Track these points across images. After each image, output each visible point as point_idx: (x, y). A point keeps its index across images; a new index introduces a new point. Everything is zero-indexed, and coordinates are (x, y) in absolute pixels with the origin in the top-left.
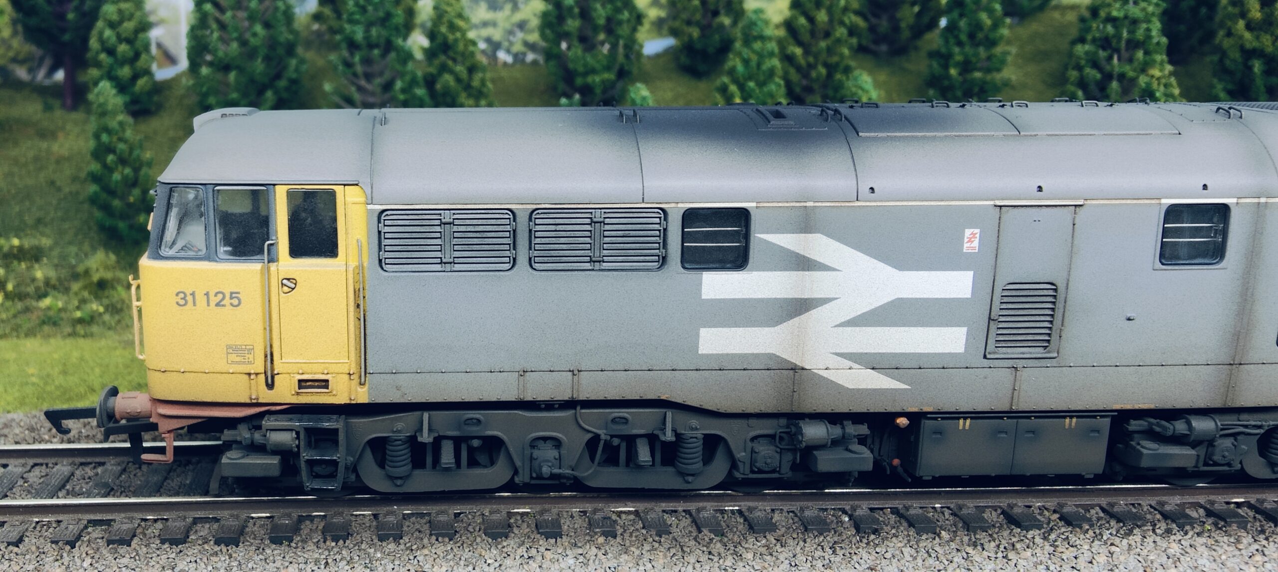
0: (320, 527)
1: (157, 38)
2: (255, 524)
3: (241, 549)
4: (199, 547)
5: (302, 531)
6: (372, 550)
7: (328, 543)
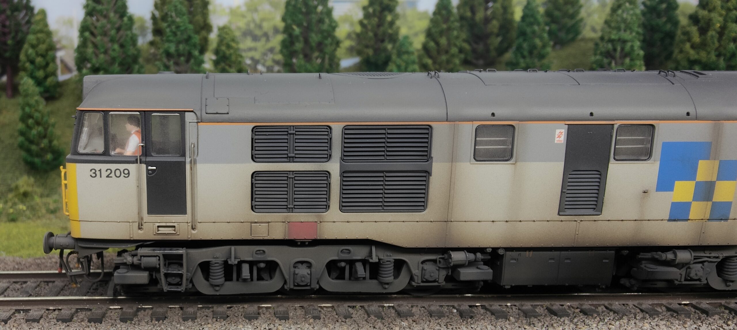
0: (150, 314)
1: (61, 57)
2: (111, 312)
3: (103, 325)
4: (79, 324)
5: (139, 316)
6: (179, 325)
7: (153, 322)
